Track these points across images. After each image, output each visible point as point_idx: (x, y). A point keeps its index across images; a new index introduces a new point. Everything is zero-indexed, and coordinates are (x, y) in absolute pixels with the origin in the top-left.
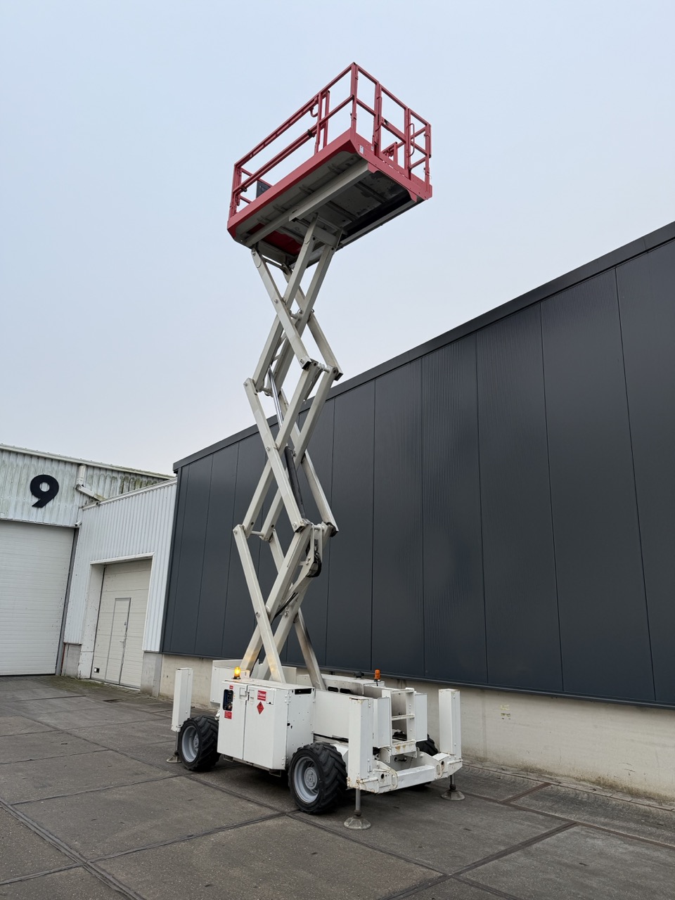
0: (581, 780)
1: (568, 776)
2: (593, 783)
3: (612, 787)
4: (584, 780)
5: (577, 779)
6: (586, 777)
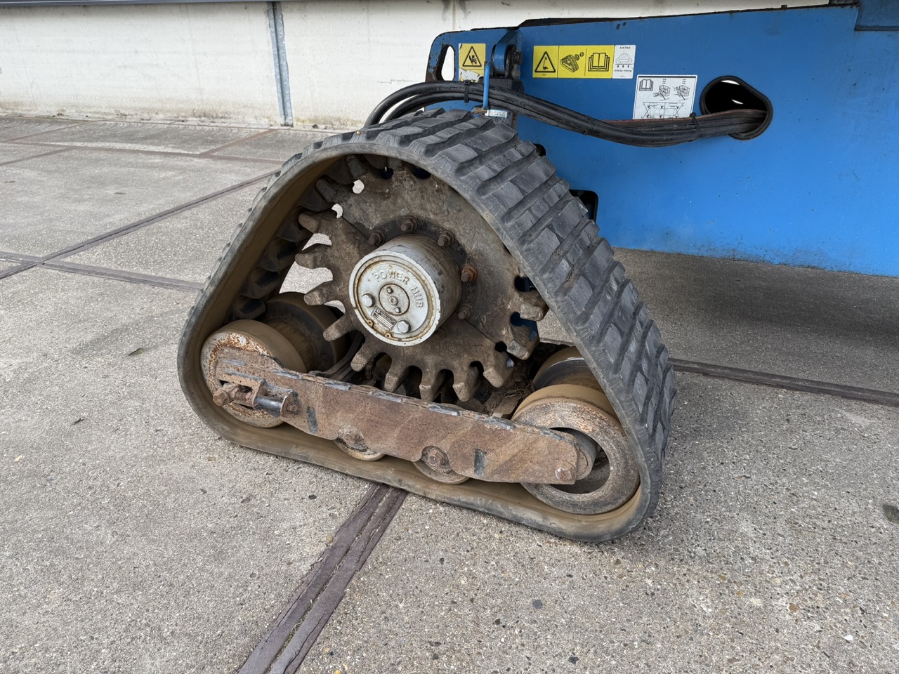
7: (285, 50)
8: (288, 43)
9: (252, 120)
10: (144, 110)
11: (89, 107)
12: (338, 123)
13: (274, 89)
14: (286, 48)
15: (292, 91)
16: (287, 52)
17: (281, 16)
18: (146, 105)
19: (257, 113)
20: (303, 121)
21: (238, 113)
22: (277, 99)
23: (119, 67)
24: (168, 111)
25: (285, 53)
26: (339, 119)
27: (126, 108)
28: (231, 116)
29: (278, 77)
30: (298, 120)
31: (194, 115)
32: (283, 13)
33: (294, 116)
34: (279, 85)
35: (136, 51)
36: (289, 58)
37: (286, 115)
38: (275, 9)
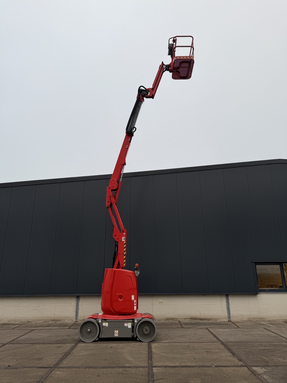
0: (186, 319)
1: (182, 318)
2: (190, 319)
3: (195, 319)
4: (187, 319)
5: (185, 319)
6: (188, 317)
8: (80, 303)
9: (67, 321)
10: (36, 320)
11: (19, 320)
13: (74, 314)
15: (79, 314)
16: (79, 305)
17: (79, 299)
18: (37, 319)
19: (69, 319)
20: (81, 320)
21: (64, 319)
22: (75, 316)
23: (33, 310)
24: (44, 320)
27: (31, 320)
30: (79, 320)
31: (51, 321)
34: (76, 312)
35: (39, 306)
36: (80, 307)
37: (77, 319)
38: (78, 297)
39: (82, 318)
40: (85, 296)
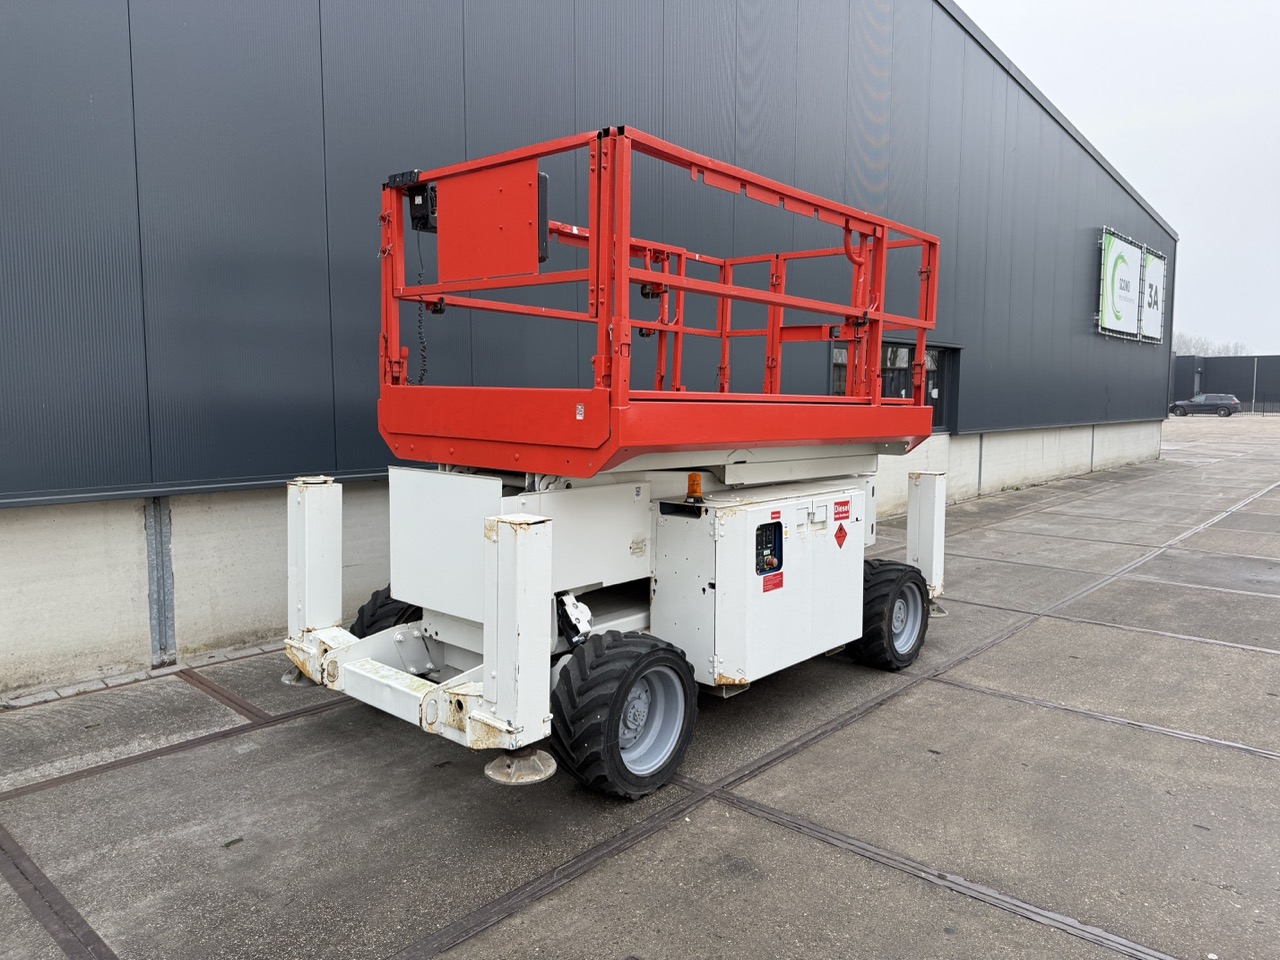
7: (170, 556)
8: (177, 546)
12: (254, 638)
13: (140, 620)
14: (173, 553)
15: (176, 611)
16: (173, 558)
17: (168, 512)
19: (103, 659)
20: (195, 651)
21: (61, 670)
22: (147, 629)
25: (170, 559)
26: (255, 633)
28: (42, 678)
29: (155, 596)
30: (186, 650)
32: (171, 508)
33: (178, 647)
34: (155, 607)
36: (176, 566)
37: (163, 649)
38: (157, 505)
39: (207, 637)
40: (206, 496)
